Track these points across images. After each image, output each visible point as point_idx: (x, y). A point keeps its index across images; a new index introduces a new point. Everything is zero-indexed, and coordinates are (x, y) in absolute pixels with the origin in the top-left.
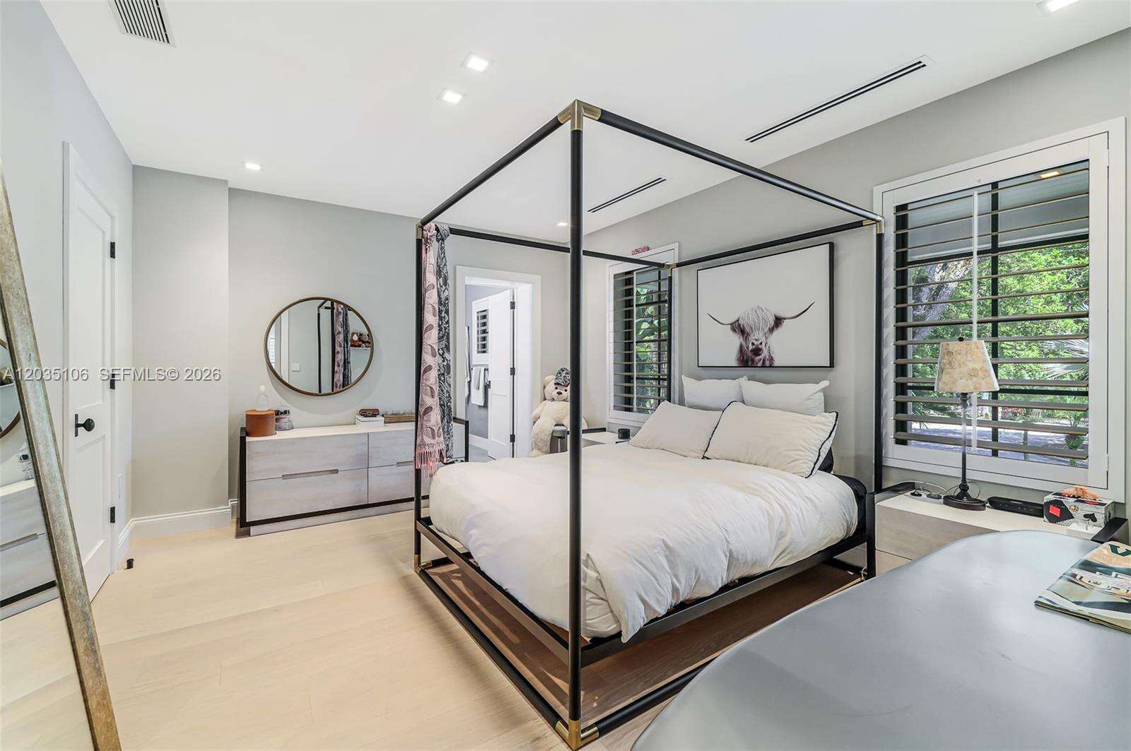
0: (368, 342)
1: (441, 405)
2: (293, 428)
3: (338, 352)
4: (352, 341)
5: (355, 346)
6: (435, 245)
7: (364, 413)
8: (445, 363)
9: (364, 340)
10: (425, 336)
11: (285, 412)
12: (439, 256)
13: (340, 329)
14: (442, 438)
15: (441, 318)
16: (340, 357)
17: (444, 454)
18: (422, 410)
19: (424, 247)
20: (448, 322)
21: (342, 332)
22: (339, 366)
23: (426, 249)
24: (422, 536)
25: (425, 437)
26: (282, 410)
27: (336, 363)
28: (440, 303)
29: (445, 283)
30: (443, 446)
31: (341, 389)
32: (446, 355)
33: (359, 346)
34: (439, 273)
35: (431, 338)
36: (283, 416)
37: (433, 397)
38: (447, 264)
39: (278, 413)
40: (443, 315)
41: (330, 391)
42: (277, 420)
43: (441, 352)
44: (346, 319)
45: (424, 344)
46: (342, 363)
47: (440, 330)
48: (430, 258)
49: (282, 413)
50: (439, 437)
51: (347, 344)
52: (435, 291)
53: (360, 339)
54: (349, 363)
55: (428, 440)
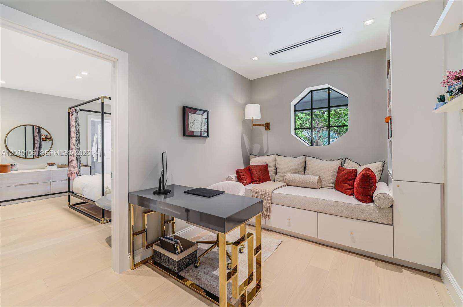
0: (50, 139)
1: (77, 159)
2: (17, 170)
3: (36, 143)
4: (43, 138)
5: (44, 140)
6: (75, 114)
7: (49, 164)
8: (78, 147)
9: (48, 138)
10: (71, 140)
11: (14, 165)
12: (76, 117)
13: (37, 135)
14: (77, 169)
15: (77, 135)
16: (37, 145)
17: (78, 173)
18: (70, 161)
19: (71, 114)
20: (79, 136)
21: (38, 136)
22: (36, 148)
23: (72, 115)
24: (70, 196)
25: (71, 168)
26: (13, 164)
27: (35, 147)
28: (76, 130)
29: (78, 125)
30: (78, 171)
31: (38, 157)
32: (79, 145)
33: (46, 140)
34: (76, 122)
35: (73, 140)
36: (13, 166)
37: (74, 157)
38: (79, 119)
39: (11, 165)
40: (77, 134)
41: (33, 158)
42: (11, 167)
43: (77, 144)
44: (40, 131)
45: (71, 142)
46: (38, 148)
47: (76, 138)
48: (73, 118)
49: (13, 165)
50: (76, 168)
51: (40, 140)
52: (74, 127)
53: (46, 138)
54: (41, 147)
55: (72, 169)
